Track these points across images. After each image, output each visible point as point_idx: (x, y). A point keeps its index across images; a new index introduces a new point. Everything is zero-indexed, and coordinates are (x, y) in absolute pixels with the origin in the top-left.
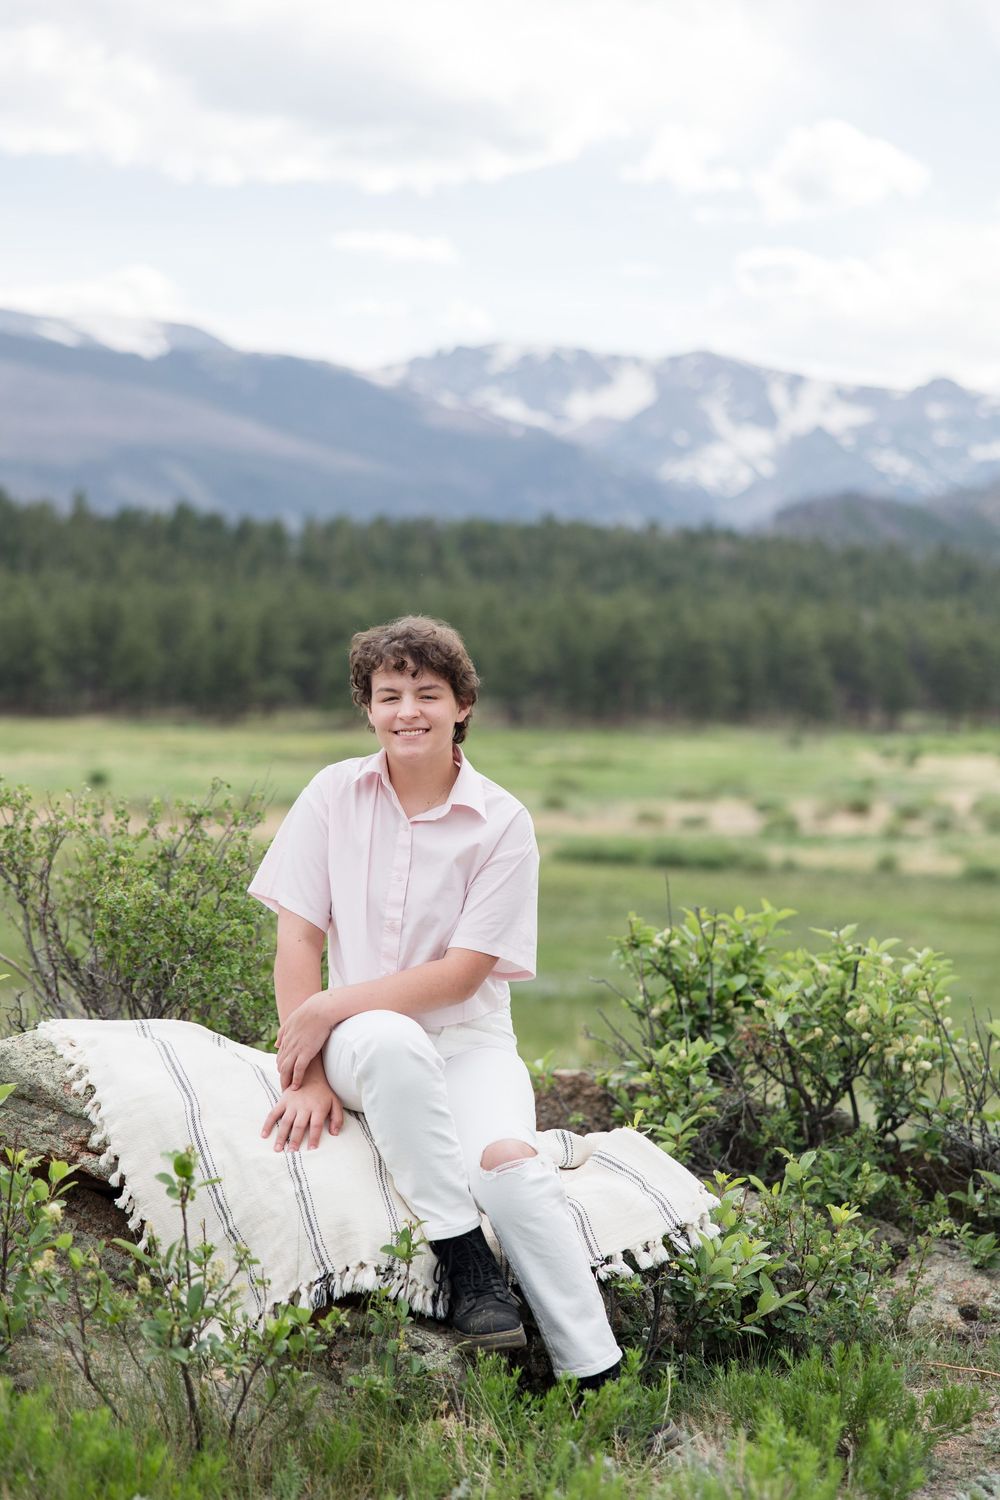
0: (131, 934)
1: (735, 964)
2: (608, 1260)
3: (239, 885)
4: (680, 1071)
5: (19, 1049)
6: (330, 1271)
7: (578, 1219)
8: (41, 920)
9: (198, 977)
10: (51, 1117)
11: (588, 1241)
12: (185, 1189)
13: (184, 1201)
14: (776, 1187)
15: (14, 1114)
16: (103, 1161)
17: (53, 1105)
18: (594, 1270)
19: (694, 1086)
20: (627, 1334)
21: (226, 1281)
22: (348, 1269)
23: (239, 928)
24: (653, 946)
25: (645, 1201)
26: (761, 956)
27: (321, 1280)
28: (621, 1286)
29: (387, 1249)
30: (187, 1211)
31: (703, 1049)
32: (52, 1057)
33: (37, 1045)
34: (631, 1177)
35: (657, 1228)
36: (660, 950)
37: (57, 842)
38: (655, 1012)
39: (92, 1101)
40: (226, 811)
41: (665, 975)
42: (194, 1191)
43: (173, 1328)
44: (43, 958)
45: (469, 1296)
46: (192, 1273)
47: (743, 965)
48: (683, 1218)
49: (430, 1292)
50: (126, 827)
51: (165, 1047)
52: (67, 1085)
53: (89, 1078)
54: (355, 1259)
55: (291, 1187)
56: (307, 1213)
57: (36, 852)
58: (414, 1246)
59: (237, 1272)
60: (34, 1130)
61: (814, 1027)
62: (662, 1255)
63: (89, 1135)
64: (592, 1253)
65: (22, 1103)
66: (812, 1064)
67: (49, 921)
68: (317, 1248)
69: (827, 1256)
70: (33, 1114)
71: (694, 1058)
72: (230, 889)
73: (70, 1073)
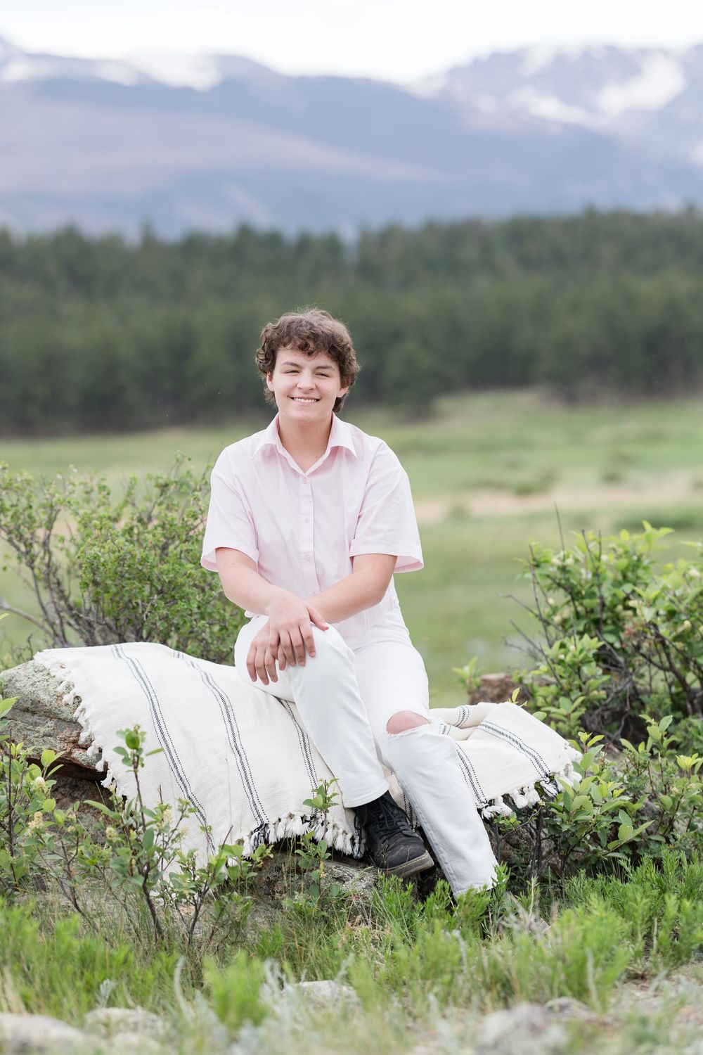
0: (109, 582)
1: (625, 576)
2: (491, 803)
3: (195, 538)
4: (571, 663)
5: (23, 673)
6: (266, 822)
7: (466, 771)
8: (47, 580)
9: (165, 612)
10: (49, 724)
11: (475, 791)
12: (136, 758)
13: (136, 767)
14: (641, 746)
15: (22, 724)
16: (90, 752)
17: (50, 714)
18: (480, 811)
19: (587, 675)
20: (516, 864)
21: (173, 826)
22: (280, 820)
23: (193, 571)
24: (552, 565)
25: (522, 758)
26: (646, 568)
27: (258, 829)
28: (501, 822)
29: (307, 802)
30: (138, 774)
31: (591, 644)
32: (47, 677)
33: (36, 670)
34: (510, 741)
35: (530, 777)
36: (559, 568)
37: (54, 515)
38: (557, 619)
39: (79, 708)
40: (189, 479)
41: (565, 589)
42: (142, 759)
43: (131, 861)
44: (51, 609)
45: (383, 839)
46: (146, 822)
47: (630, 575)
48: (551, 767)
49: (349, 836)
50: (107, 499)
51: (133, 663)
52: (60, 697)
53: (76, 691)
54: (285, 812)
55: (233, 760)
56: (246, 778)
57: (37, 524)
58: (329, 799)
59: (181, 819)
60: (37, 735)
61: (684, 621)
62: (534, 797)
63: (78, 735)
64: (478, 797)
65: (28, 715)
66: (684, 651)
67: (53, 580)
68: (255, 805)
69: (677, 795)
70: (36, 723)
71: (581, 651)
72: (188, 541)
73: (60, 689)
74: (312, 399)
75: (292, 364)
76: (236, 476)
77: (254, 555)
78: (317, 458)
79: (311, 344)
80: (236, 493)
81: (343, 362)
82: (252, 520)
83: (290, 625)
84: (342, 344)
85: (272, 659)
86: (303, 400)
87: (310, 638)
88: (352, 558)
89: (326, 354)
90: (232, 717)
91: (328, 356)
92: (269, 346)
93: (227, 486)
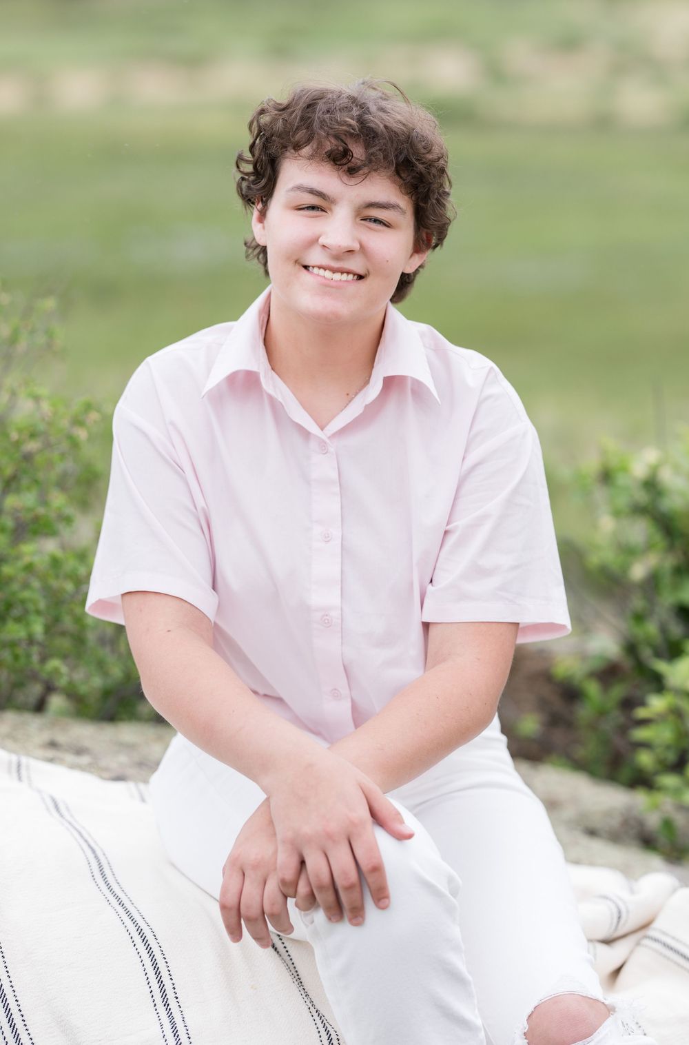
74: (348, 273)
75: (313, 192)
76: (172, 424)
77: (205, 601)
78: (349, 398)
79: (358, 152)
80: (178, 469)
81: (426, 198)
82: (207, 528)
83: (330, 836)
84: (430, 157)
85: (280, 898)
86: (328, 274)
87: (378, 869)
88: (426, 626)
89: (390, 177)
90: (170, 995)
91: (394, 182)
92: (265, 147)
93: (157, 450)
